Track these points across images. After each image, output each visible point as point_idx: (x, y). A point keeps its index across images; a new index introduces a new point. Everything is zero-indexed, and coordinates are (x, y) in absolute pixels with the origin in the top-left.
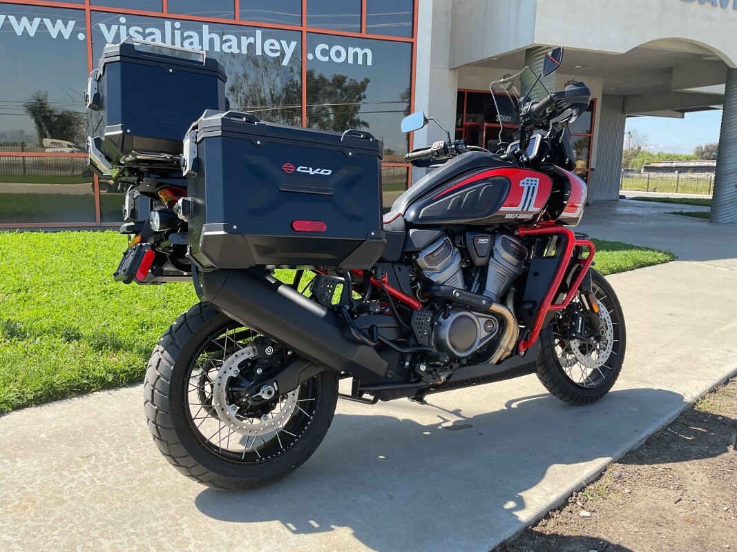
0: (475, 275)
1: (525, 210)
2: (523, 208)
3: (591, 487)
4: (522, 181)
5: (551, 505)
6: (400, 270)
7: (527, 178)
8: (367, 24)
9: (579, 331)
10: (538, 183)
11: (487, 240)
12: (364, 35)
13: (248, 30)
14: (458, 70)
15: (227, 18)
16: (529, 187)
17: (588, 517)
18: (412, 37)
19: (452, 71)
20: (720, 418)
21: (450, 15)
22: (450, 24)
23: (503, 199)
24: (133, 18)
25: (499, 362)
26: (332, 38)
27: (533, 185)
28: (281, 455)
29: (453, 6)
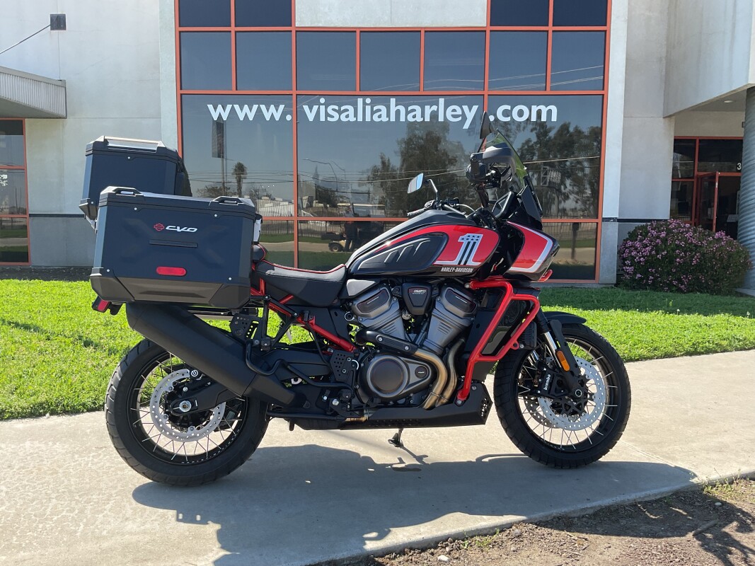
0: (424, 324)
1: (462, 263)
2: (460, 262)
3: (477, 538)
4: (461, 237)
5: (410, 543)
6: (337, 315)
7: (468, 234)
8: (551, 83)
9: (546, 389)
10: (480, 239)
11: (424, 291)
12: (548, 92)
13: (433, 99)
14: (674, 117)
15: (414, 90)
16: (469, 243)
17: (444, 561)
18: (603, 89)
19: (667, 119)
20: (718, 504)
21: (664, 61)
22: (664, 70)
23: (439, 253)
24: (331, 99)
25: (432, 407)
26: (514, 99)
27: (475, 241)
28: (203, 462)
29: (667, 52)
